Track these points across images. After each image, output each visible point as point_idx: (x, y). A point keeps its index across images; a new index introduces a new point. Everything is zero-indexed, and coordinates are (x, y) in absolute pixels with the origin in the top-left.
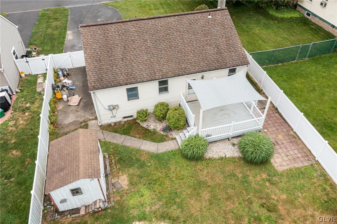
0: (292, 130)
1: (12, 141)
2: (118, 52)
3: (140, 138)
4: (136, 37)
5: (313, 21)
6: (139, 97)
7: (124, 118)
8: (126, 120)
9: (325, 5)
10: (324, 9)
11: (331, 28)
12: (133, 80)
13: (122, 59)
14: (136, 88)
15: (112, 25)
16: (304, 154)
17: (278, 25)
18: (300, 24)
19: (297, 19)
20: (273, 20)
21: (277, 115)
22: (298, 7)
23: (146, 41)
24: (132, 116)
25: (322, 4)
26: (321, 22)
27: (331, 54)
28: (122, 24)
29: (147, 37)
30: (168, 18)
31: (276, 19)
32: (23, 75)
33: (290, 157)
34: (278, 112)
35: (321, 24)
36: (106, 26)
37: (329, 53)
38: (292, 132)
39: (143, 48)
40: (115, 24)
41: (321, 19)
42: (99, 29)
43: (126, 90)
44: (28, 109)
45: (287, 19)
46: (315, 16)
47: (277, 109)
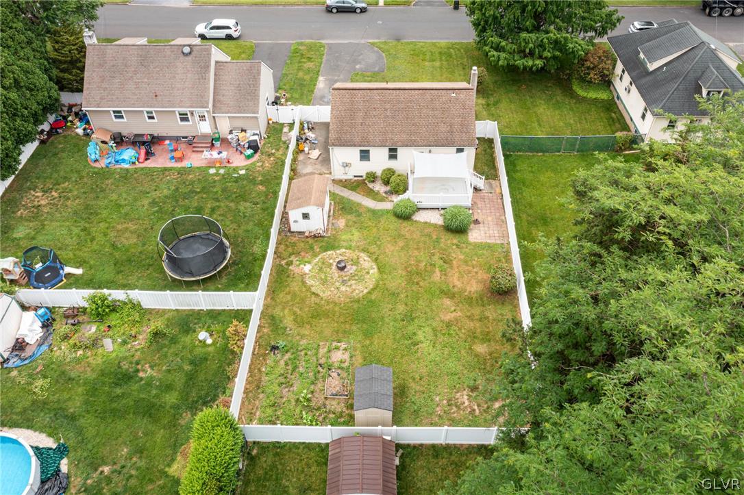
1: (259, 179)
2: (360, 117)
3: (364, 195)
5: (620, 107)
6: (371, 160)
7: (355, 176)
8: (356, 178)
9: (629, 91)
10: (628, 96)
11: (630, 120)
12: (366, 143)
14: (369, 151)
16: (501, 235)
21: (500, 201)
22: (612, 85)
24: (362, 176)
25: (626, 89)
26: (625, 111)
32: (271, 122)
33: (487, 234)
34: (502, 199)
35: (625, 113)
38: (503, 217)
39: (382, 116)
43: (359, 150)
44: (273, 154)
45: (589, 99)
46: (622, 101)
47: (502, 196)
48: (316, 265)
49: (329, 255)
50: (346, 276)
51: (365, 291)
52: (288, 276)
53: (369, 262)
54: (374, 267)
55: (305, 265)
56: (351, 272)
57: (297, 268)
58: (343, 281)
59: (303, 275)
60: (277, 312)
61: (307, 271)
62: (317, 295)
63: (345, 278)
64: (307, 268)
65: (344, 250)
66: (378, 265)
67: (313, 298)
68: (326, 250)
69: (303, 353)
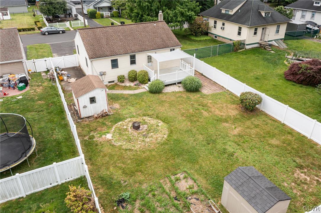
0: (212, 81)
1: (36, 98)
2: (104, 42)
3: (122, 90)
4: (113, 34)
5: (219, 40)
6: (119, 67)
7: (109, 82)
8: (110, 84)
9: (224, 28)
10: (224, 31)
11: (230, 41)
12: (115, 54)
13: (107, 45)
15: (97, 29)
16: (219, 88)
17: (198, 43)
18: (212, 42)
19: (209, 40)
20: (194, 42)
21: (203, 76)
22: (209, 34)
23: (119, 36)
24: (113, 82)
25: (222, 28)
26: (223, 39)
27: (232, 53)
28: (103, 28)
29: (119, 34)
30: (131, 25)
31: (197, 41)
32: (30, 72)
33: (212, 90)
34: (203, 75)
35: (224, 40)
36: (94, 29)
37: (230, 52)
38: (212, 82)
39: (118, 39)
40: (99, 28)
41: (223, 38)
42: (90, 30)
43: (110, 61)
45: (203, 40)
46: (220, 36)
47: (202, 74)
48: (114, 132)
49: (121, 124)
50: (143, 132)
51: (165, 136)
52: (97, 145)
53: (153, 120)
54: (160, 121)
55: (106, 135)
56: (145, 128)
57: (101, 138)
58: (144, 135)
59: (109, 141)
60: (104, 172)
61: (111, 138)
62: (130, 150)
63: (144, 133)
64: (109, 136)
65: (130, 119)
66: (161, 120)
67: (128, 153)
68: (116, 123)
69: (150, 195)
